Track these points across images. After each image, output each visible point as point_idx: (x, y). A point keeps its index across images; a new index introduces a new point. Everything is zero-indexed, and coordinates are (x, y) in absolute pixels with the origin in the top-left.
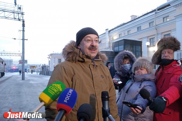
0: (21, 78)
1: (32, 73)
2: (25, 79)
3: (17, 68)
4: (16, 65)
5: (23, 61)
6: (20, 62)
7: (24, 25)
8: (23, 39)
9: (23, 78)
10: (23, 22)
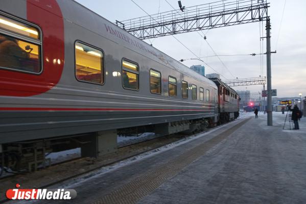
0: (266, 123)
1: (283, 113)
2: (273, 124)
3: (257, 104)
4: (255, 100)
5: (269, 92)
6: (264, 93)
7: (268, 27)
8: (268, 53)
9: (270, 122)
10: (268, 20)
